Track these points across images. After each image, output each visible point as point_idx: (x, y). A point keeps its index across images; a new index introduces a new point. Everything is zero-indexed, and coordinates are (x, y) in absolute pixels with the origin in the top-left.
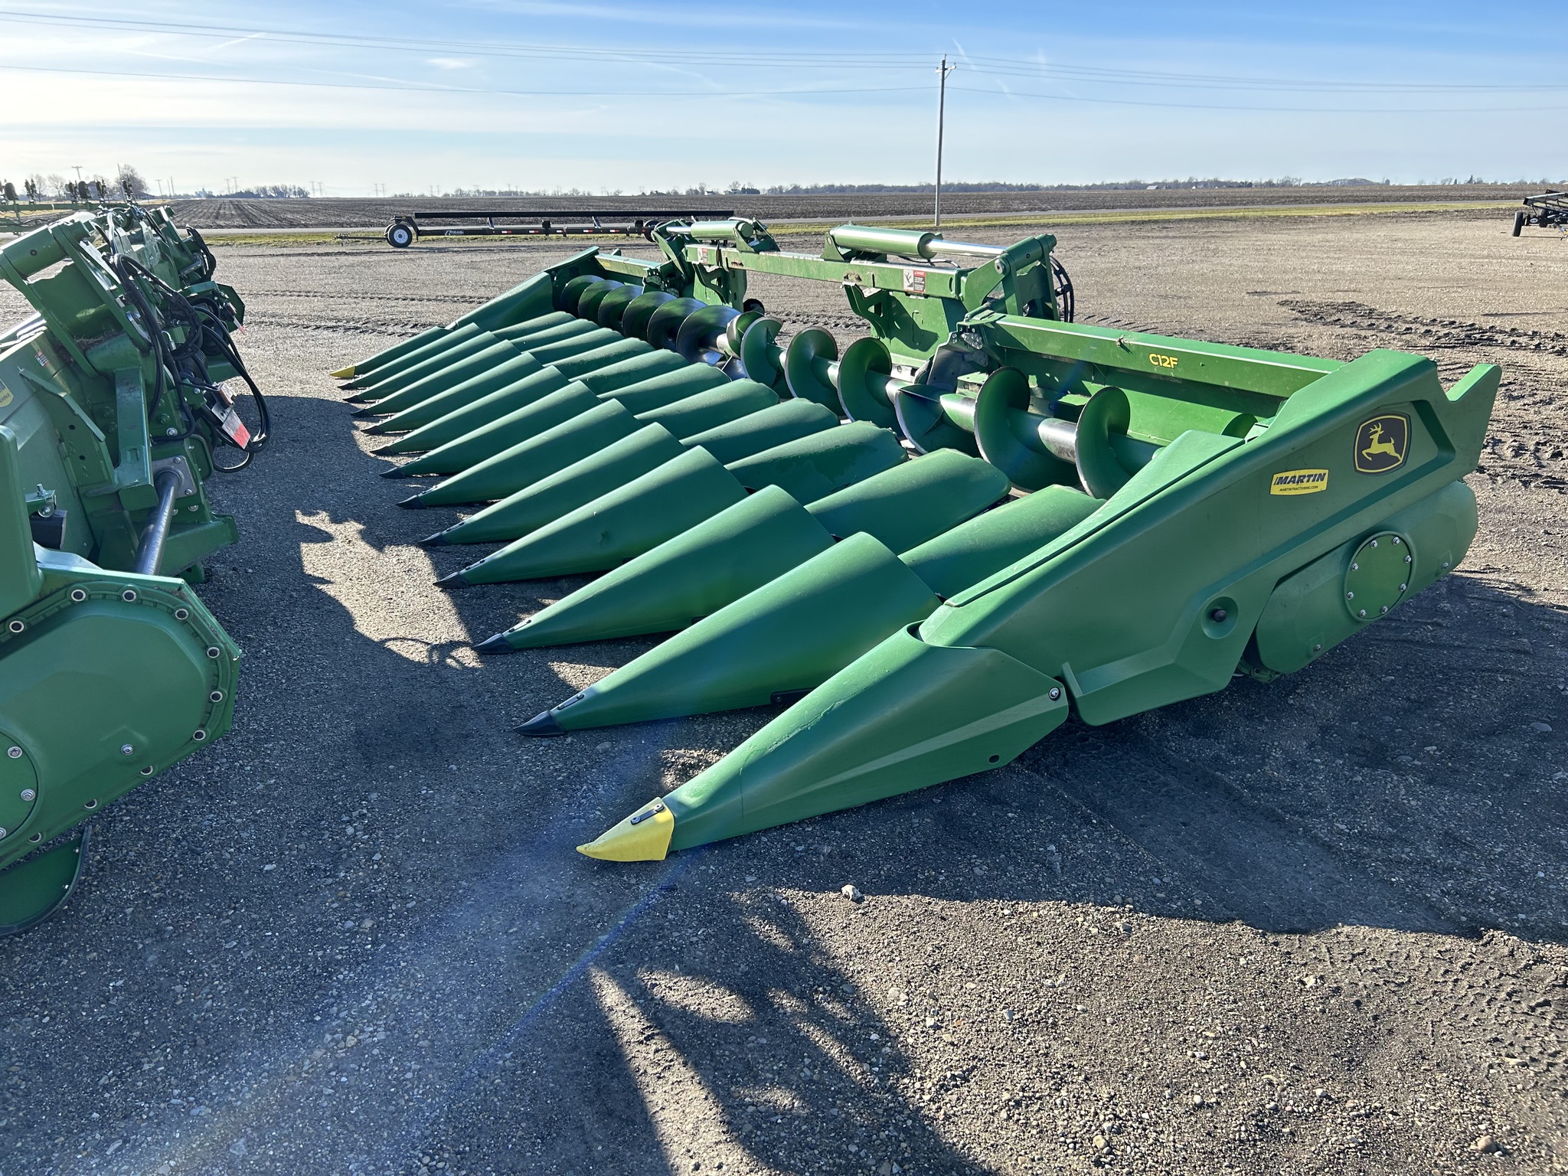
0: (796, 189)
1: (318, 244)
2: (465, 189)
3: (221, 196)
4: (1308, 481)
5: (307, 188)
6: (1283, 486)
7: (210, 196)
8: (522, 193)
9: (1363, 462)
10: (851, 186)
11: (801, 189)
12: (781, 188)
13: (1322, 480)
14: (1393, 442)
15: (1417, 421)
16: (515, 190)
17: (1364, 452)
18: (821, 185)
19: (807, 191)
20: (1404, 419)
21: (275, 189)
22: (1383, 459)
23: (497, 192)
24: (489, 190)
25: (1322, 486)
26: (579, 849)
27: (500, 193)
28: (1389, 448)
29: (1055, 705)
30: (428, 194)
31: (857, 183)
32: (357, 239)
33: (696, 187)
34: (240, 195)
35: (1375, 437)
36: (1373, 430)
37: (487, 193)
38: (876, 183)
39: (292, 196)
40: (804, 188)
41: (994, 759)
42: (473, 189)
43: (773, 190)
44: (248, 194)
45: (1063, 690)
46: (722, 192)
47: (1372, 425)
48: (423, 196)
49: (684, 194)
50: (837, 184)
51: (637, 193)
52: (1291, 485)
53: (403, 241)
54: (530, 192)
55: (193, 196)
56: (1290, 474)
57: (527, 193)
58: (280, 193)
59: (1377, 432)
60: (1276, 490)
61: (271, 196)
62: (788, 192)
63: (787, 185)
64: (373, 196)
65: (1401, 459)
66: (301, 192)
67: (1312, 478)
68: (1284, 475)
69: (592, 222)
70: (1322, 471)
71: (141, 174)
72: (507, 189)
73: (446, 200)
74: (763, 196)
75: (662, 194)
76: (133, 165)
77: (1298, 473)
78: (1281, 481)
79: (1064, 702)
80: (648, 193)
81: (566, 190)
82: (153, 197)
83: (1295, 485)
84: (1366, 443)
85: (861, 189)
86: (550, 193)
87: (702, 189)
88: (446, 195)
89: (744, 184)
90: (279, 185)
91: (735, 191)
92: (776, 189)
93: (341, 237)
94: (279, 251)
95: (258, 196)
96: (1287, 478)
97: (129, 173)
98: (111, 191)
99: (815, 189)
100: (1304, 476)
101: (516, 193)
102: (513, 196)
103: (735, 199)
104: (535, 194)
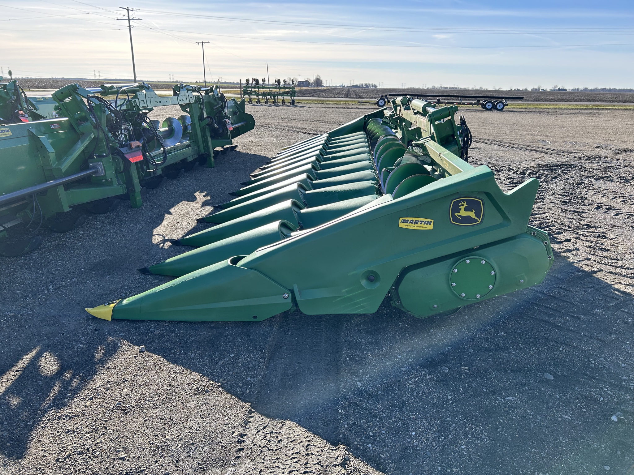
0: (586, 89)
1: (353, 104)
2: (436, 86)
3: (347, 87)
4: (421, 224)
5: (377, 84)
6: (406, 224)
7: (344, 87)
8: (459, 88)
9: (455, 219)
10: (615, 89)
11: (589, 90)
12: (578, 89)
13: (430, 224)
14: (474, 211)
15: (487, 202)
16: (456, 87)
17: (456, 214)
18: (599, 88)
19: (591, 90)
20: (481, 201)
21: (366, 84)
22: (468, 219)
23: (449, 87)
24: (445, 86)
25: (430, 227)
26: (86, 309)
27: (450, 88)
28: (472, 214)
29: (285, 301)
30: (421, 88)
31: (618, 88)
32: (367, 103)
33: (536, 87)
34: (354, 86)
35: (463, 208)
36: (461, 204)
37: (444, 87)
38: (629, 88)
39: (371, 87)
40: (590, 89)
41: (255, 317)
42: (439, 86)
43: (574, 90)
44: (357, 86)
45: (290, 295)
46: (548, 90)
47: (460, 201)
48: (419, 88)
49: (530, 90)
50: (608, 88)
51: (508, 89)
52: (411, 224)
53: (382, 104)
54: (462, 88)
55: (338, 87)
56: (410, 219)
57: (461, 88)
58: (367, 86)
59: (463, 205)
60: (402, 225)
61: (364, 87)
62: (581, 90)
63: (581, 87)
64: (401, 88)
65: (480, 221)
66: (375, 86)
67: (423, 223)
68: (406, 219)
69: (459, 100)
70: (430, 220)
71: (322, 78)
72: (453, 87)
73: (428, 90)
74: (568, 92)
75: (520, 90)
76: (319, 75)
77: (414, 219)
78: (404, 221)
79: (290, 300)
80: (513, 90)
81: (477, 87)
82: (324, 86)
83: (413, 225)
84: (456, 209)
85: (620, 90)
86: (470, 88)
87: (539, 88)
88: (428, 88)
89: (560, 86)
90: (367, 83)
91: (555, 89)
92: (575, 89)
93: (360, 102)
94: (340, 106)
95: (360, 87)
96: (408, 220)
97: (318, 78)
98: (311, 84)
99: (596, 90)
100: (419, 221)
101: (456, 88)
102: (455, 89)
103: (554, 93)
104: (464, 89)
